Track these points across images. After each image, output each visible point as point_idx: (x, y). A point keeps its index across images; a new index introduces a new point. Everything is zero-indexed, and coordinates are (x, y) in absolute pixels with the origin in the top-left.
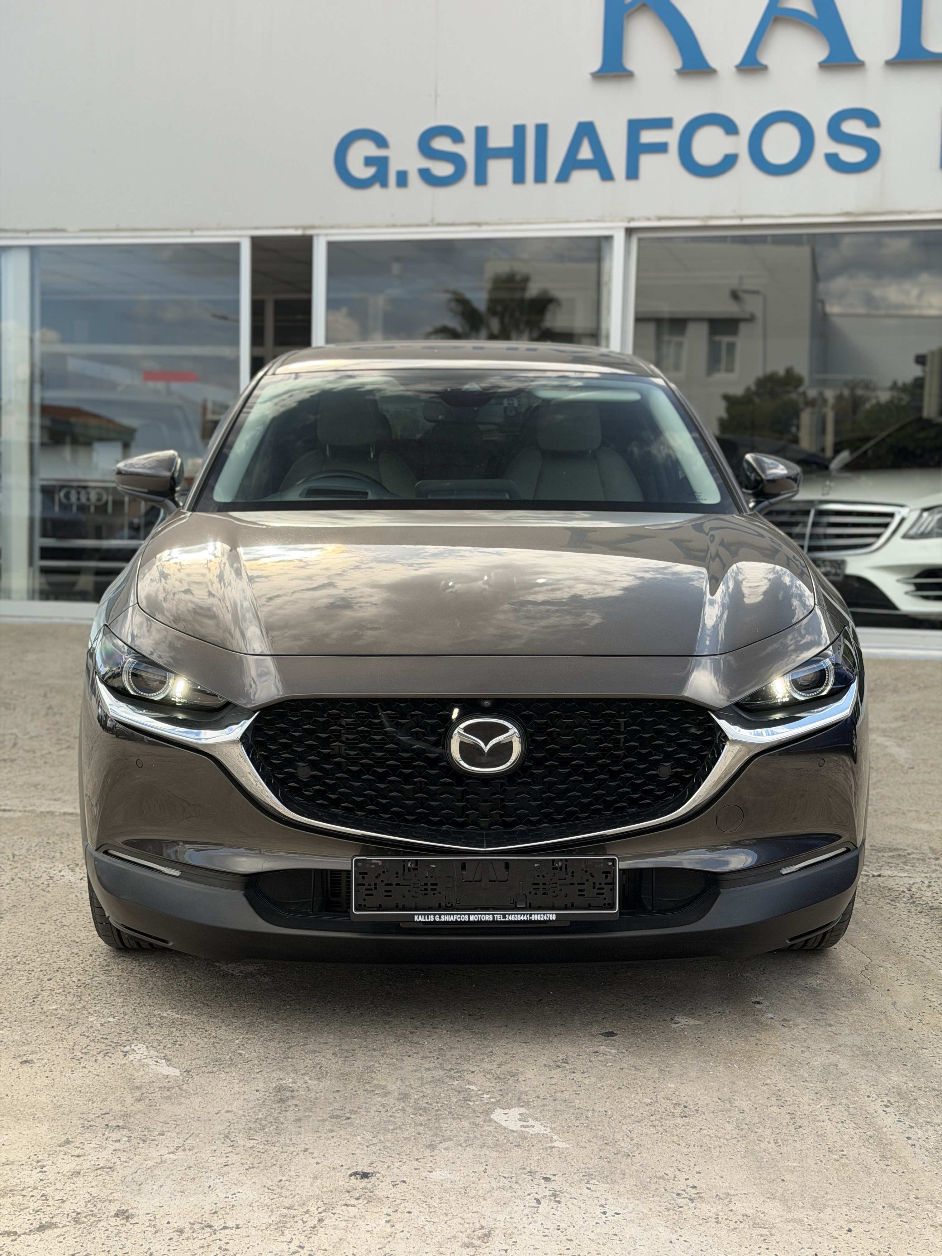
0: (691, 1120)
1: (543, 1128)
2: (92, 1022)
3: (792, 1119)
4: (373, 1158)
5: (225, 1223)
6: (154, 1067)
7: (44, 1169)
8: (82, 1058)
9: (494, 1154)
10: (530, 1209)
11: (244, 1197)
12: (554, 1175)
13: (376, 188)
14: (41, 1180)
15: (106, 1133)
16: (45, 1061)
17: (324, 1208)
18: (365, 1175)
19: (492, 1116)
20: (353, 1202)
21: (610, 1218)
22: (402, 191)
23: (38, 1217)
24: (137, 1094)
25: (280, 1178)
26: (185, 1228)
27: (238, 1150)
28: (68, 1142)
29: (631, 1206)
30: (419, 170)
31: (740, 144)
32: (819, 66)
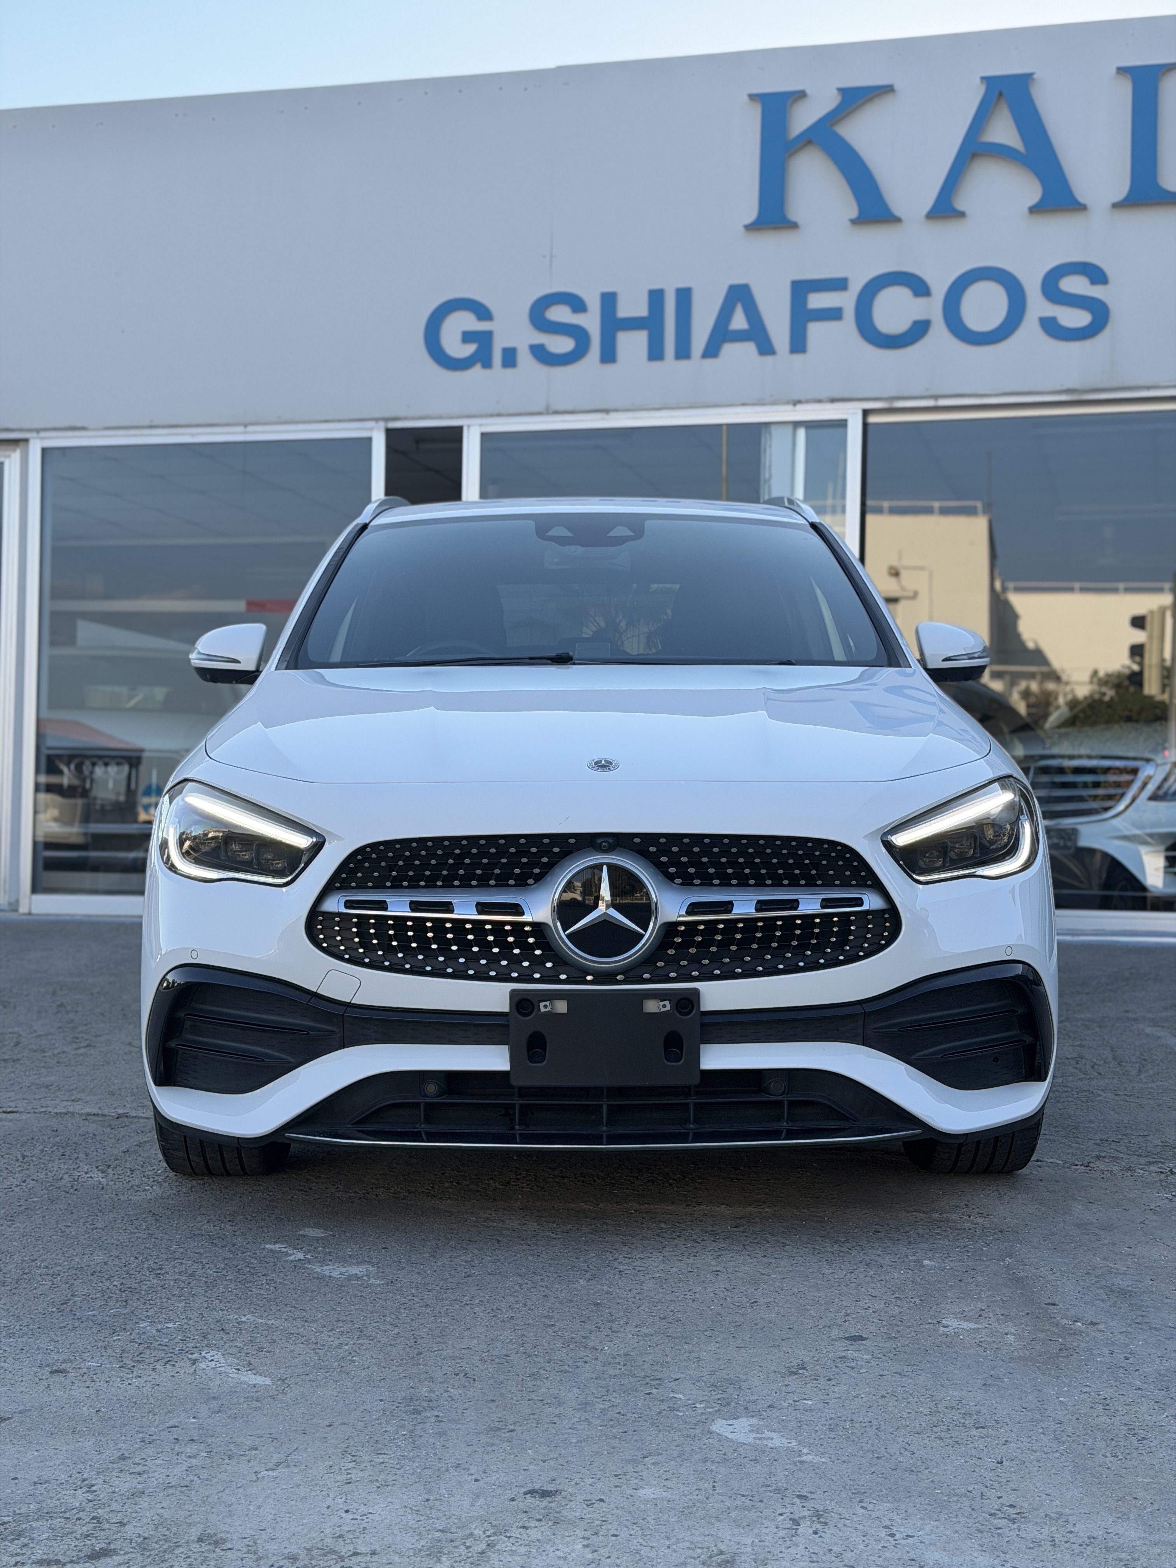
0: (991, 1432)
1: (785, 1441)
2: (144, 1328)
3: (1129, 1429)
4: (552, 1474)
5: (355, 1548)
6: (235, 1376)
7: (94, 1488)
8: (134, 1366)
9: (722, 1470)
10: (786, 1531)
11: (379, 1519)
12: (812, 1493)
13: (477, 370)
14: (90, 1501)
15: (176, 1448)
16: (84, 1370)
17: (492, 1531)
18: (545, 1494)
19: (714, 1428)
20: (533, 1523)
21: (901, 1541)
22: (509, 372)
23: (88, 1542)
24: (215, 1404)
25: (427, 1497)
26: (299, 1555)
27: (363, 1465)
28: (123, 1458)
29: (928, 1528)
30: (531, 346)
31: (932, 308)
32: (1030, 211)
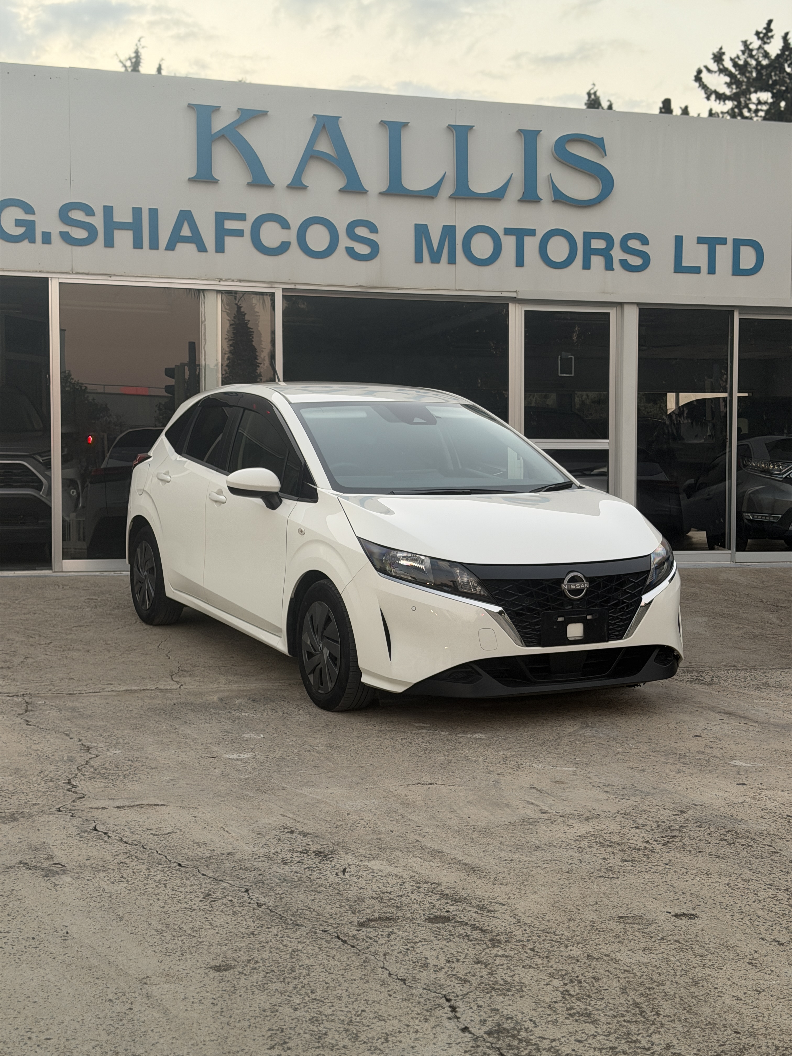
13: (26, 243)
22: (47, 247)
30: (61, 233)
31: (291, 236)
32: (340, 191)
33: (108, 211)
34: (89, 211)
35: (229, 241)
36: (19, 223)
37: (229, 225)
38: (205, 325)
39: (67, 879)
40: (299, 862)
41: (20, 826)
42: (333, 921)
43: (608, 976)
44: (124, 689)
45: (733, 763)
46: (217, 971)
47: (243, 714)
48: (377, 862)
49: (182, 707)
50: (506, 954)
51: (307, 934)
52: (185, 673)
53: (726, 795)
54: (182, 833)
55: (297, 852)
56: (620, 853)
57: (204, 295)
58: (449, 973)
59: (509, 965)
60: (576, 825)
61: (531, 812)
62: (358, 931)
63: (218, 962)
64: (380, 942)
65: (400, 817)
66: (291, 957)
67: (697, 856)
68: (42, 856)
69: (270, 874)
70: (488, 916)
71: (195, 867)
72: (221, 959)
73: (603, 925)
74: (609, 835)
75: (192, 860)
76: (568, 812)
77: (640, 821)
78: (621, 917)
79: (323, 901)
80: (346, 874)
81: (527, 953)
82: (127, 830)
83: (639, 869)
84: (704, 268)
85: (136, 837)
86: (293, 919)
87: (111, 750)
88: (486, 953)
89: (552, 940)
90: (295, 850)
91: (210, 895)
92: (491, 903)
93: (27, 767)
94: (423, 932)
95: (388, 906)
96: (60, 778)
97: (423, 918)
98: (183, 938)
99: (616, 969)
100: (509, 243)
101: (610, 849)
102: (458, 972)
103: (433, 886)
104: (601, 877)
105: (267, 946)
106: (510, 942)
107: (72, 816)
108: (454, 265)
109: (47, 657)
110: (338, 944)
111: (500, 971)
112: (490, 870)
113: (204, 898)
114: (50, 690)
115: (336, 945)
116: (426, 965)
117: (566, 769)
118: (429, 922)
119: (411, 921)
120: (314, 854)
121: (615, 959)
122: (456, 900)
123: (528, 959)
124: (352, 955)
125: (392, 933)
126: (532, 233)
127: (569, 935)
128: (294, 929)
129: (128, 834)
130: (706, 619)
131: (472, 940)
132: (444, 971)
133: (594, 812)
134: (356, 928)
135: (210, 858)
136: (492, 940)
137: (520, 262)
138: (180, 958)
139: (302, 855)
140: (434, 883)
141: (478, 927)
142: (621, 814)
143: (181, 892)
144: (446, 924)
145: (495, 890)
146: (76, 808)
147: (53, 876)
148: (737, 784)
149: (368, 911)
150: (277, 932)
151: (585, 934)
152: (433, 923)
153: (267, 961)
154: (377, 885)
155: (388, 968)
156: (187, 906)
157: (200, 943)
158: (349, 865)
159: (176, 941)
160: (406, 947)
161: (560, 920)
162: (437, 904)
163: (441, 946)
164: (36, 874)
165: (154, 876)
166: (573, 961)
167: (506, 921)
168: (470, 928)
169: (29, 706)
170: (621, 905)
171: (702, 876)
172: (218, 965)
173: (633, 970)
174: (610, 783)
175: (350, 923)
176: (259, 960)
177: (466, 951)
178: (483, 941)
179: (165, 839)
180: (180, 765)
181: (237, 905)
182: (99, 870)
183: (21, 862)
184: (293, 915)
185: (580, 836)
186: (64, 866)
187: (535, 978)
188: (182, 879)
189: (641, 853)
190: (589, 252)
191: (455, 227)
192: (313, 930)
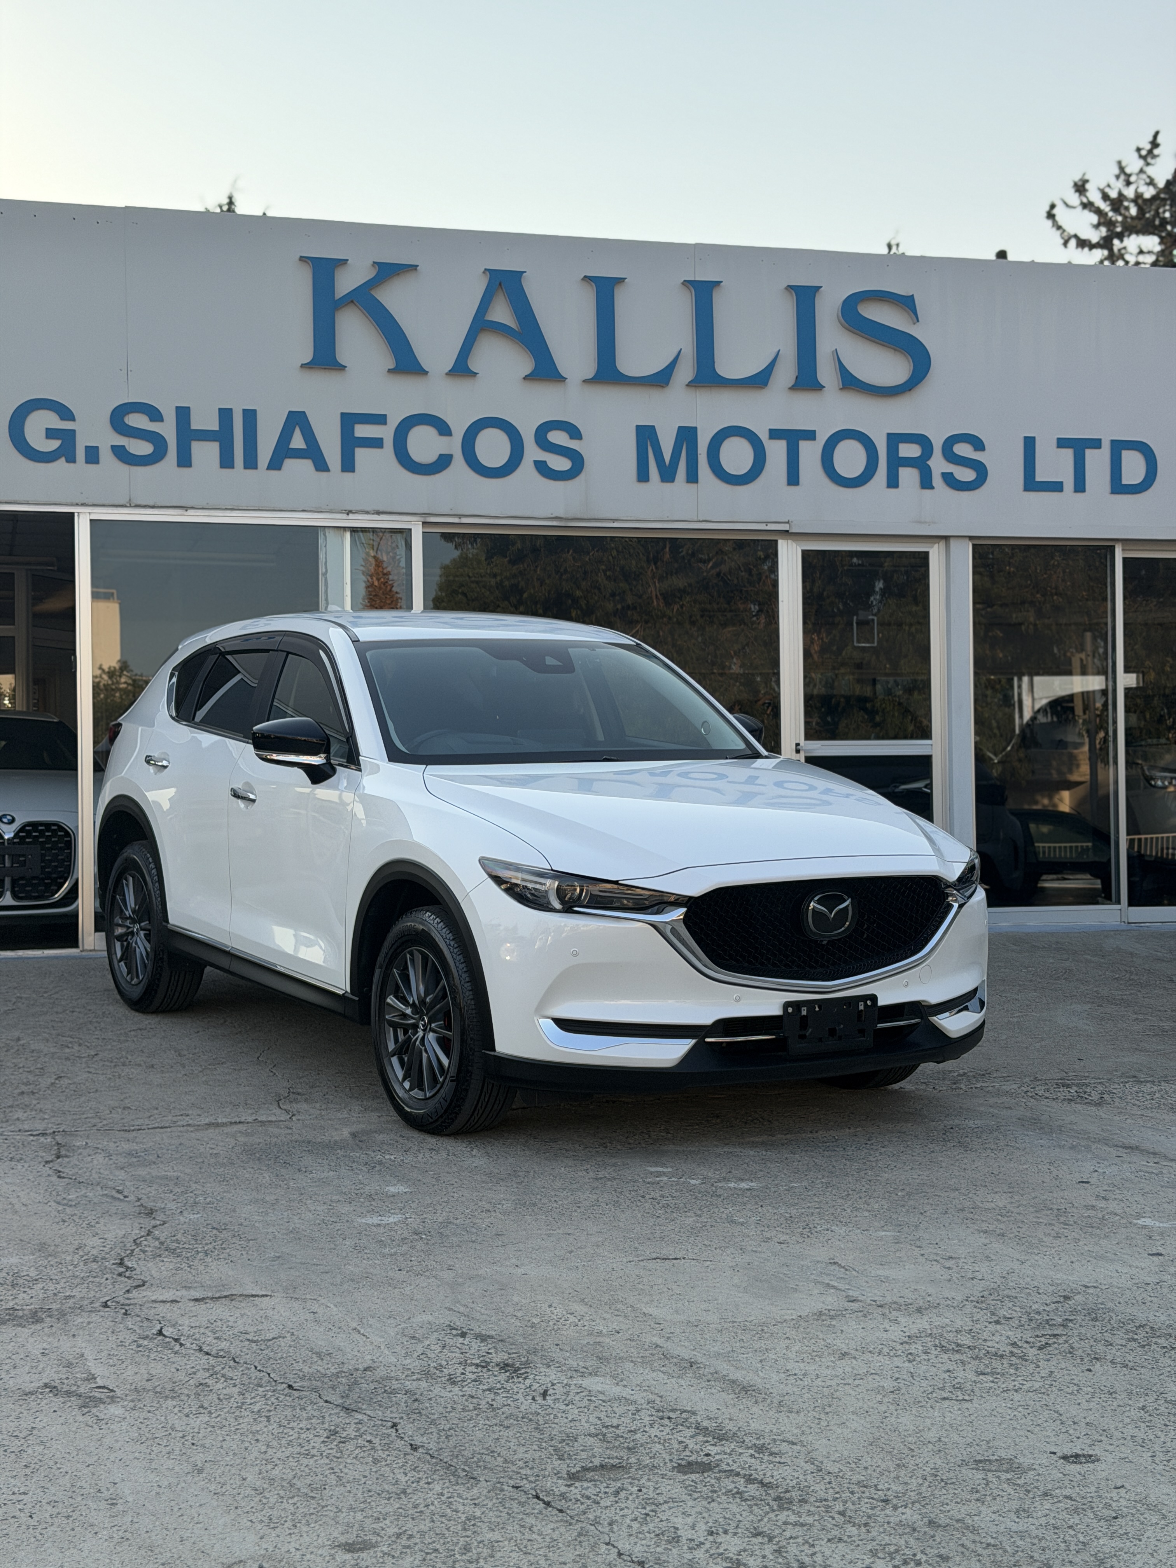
13: (62, 463)
22: (93, 467)
30: (112, 446)
31: (453, 445)
32: (524, 378)
33: (183, 414)
34: (155, 415)
35: (361, 454)
36: (51, 434)
37: (362, 431)
38: (326, 580)
39: (115, 1410)
40: (475, 1381)
41: (46, 1330)
42: (529, 1472)
43: (962, 1553)
44: (207, 1121)
45: (1140, 1222)
46: (349, 1551)
47: (387, 1157)
48: (597, 1379)
49: (294, 1147)
50: (801, 1520)
51: (489, 1492)
52: (299, 1097)
53: (1133, 1271)
54: (294, 1338)
55: (472, 1364)
56: (973, 1362)
57: (325, 535)
58: (712, 1552)
59: (806, 1538)
60: (902, 1320)
61: (831, 1301)
62: (569, 1486)
63: (351, 1538)
64: (603, 1503)
65: (630, 1309)
66: (465, 1529)
67: (1094, 1365)
68: (78, 1376)
69: (430, 1399)
70: (770, 1462)
71: (315, 1390)
72: (355, 1533)
73: (952, 1475)
74: (955, 1334)
75: (310, 1379)
76: (889, 1299)
77: (1002, 1312)
78: (980, 1461)
79: (513, 1440)
80: (548, 1398)
81: (833, 1518)
82: (210, 1334)
83: (1004, 1386)
84: (1069, 483)
85: (224, 1345)
86: (467, 1468)
87: (185, 1213)
88: (770, 1520)
89: (873, 1498)
90: (469, 1362)
91: (337, 1432)
92: (775, 1440)
93: (58, 1241)
94: (669, 1487)
95: (614, 1447)
96: (107, 1256)
97: (668, 1465)
98: (296, 1499)
99: (974, 1542)
100: (777, 451)
101: (957, 1356)
102: (726, 1550)
103: (684, 1415)
104: (944, 1399)
105: (427, 1512)
106: (806, 1502)
107: (125, 1314)
108: (695, 485)
109: (90, 1075)
110: (538, 1507)
111: (793, 1549)
112: (771, 1390)
113: (328, 1437)
114: (94, 1126)
115: (534, 1509)
116: (676, 1539)
117: (883, 1233)
118: (679, 1472)
119: (650, 1470)
120: (497, 1368)
121: (973, 1526)
122: (721, 1437)
123: (836, 1528)
124: (559, 1524)
125: (622, 1489)
126: (810, 435)
127: (900, 1489)
128: (469, 1485)
129: (210, 1339)
130: (1087, 1007)
131: (746, 1500)
132: (704, 1548)
133: (929, 1299)
134: (565, 1483)
135: (337, 1375)
136: (778, 1499)
137: (793, 478)
138: (292, 1531)
139: (480, 1369)
140: (685, 1411)
141: (756, 1479)
142: (972, 1301)
143: (293, 1429)
144: (706, 1474)
145: (781, 1420)
146: (132, 1301)
147: (95, 1407)
148: (1149, 1254)
149: (584, 1455)
150: (442, 1489)
151: (924, 1489)
152: (685, 1473)
153: (427, 1536)
154: (596, 1414)
155: (615, 1544)
156: (302, 1450)
157: (323, 1507)
158: (553, 1385)
159: (285, 1505)
160: (644, 1511)
161: (883, 1466)
162: (691, 1444)
163: (699, 1509)
164: (70, 1404)
165: (251, 1404)
166: (906, 1531)
167: (799, 1469)
168: (742, 1480)
169: (62, 1149)
170: (978, 1441)
171: (1102, 1396)
172: (350, 1541)
173: (1001, 1542)
174: (953, 1255)
175: (556, 1474)
176: (415, 1533)
177: (738, 1516)
178: (764, 1500)
179: (268, 1347)
180: (292, 1236)
181: (379, 1448)
182: (166, 1397)
183: (46, 1385)
184: (465, 1463)
185: (909, 1337)
186: (112, 1391)
187: (848, 1557)
188: (293, 1408)
189: (1005, 1361)
190: (896, 463)
191: (696, 428)
192: (499, 1485)
